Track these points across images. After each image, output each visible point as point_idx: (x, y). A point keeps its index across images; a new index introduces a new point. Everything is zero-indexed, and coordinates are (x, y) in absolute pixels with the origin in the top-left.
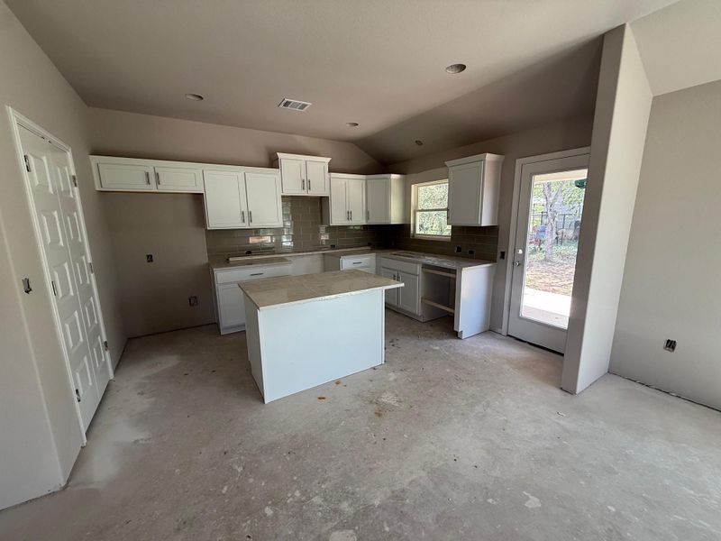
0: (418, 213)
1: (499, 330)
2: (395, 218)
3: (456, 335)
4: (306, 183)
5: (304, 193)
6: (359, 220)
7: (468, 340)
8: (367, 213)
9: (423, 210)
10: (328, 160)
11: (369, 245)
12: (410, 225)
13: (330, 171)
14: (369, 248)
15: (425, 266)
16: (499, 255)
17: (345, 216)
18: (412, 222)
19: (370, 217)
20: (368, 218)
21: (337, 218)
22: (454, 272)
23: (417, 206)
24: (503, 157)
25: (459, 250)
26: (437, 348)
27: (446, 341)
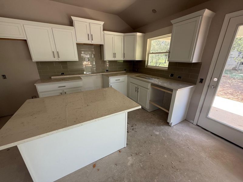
0: (150, 55)
1: (192, 122)
2: (138, 57)
3: (168, 124)
4: (90, 36)
5: (89, 42)
6: (120, 58)
7: (174, 127)
8: (124, 54)
9: (153, 53)
10: (102, 23)
11: (125, 70)
12: (145, 61)
13: (104, 30)
14: (125, 72)
15: (153, 85)
16: (199, 80)
17: (112, 55)
18: (146, 59)
19: (125, 56)
20: (124, 57)
21: (108, 56)
22: (172, 90)
23: (149, 51)
24: (215, 13)
25: (172, 75)
26: (158, 133)
27: (162, 127)
